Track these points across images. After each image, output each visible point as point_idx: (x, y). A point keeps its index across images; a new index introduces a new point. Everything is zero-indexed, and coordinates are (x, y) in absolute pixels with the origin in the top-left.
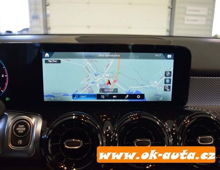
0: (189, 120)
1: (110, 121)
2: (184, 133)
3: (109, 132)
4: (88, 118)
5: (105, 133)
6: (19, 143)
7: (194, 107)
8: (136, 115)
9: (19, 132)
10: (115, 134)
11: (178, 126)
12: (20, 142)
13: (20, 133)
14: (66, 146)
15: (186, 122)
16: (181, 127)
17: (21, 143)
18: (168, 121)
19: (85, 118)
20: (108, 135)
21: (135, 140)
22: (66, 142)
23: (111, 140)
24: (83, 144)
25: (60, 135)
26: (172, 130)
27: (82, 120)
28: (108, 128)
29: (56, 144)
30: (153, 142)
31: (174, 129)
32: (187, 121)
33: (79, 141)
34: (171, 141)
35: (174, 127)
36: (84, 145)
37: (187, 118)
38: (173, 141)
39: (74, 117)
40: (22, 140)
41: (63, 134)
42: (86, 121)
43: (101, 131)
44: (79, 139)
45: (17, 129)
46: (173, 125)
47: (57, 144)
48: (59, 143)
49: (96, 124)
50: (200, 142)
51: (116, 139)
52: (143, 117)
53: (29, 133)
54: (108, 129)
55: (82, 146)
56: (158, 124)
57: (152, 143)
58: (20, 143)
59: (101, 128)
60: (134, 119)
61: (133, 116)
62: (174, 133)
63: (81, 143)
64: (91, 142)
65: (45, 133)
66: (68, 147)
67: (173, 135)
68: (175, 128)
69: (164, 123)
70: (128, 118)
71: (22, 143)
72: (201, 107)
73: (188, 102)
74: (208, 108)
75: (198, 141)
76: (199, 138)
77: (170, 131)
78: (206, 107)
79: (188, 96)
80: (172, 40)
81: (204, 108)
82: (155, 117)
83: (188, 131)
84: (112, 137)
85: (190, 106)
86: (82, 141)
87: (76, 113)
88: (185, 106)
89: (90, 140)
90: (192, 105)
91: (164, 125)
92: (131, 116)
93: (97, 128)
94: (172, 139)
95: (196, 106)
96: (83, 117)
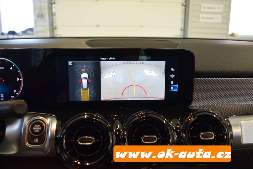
0: (193, 117)
1: (119, 121)
2: (187, 131)
3: (118, 130)
5: (114, 131)
7: (199, 106)
9: (35, 131)
10: (124, 132)
11: (182, 124)
14: (80, 143)
15: (190, 120)
16: (184, 124)
18: (173, 119)
19: (96, 117)
20: (118, 133)
21: (143, 136)
22: (79, 140)
23: (121, 138)
24: (94, 140)
25: (73, 133)
26: (176, 128)
27: (94, 118)
28: (118, 126)
29: (70, 141)
30: (159, 139)
31: (178, 127)
32: (190, 118)
33: (91, 137)
35: (178, 125)
36: (96, 142)
37: (190, 116)
39: (86, 116)
40: (38, 139)
41: (76, 133)
42: (97, 120)
43: (111, 129)
44: (91, 136)
45: (33, 128)
46: (177, 123)
47: (71, 141)
48: (73, 141)
49: (108, 123)
50: (202, 137)
51: (125, 137)
52: (150, 115)
53: (45, 132)
55: (94, 143)
56: (164, 122)
57: (158, 139)
58: (36, 141)
59: (111, 127)
60: (142, 117)
61: (141, 114)
62: (178, 131)
63: (93, 140)
64: (103, 139)
65: (59, 132)
66: (81, 144)
69: (170, 122)
70: (136, 117)
71: (38, 142)
72: (206, 107)
73: (194, 102)
74: (213, 107)
75: (200, 137)
76: (201, 134)
77: (174, 128)
78: (211, 107)
79: (193, 97)
80: (179, 43)
81: (209, 107)
82: (162, 116)
83: (192, 128)
84: (121, 135)
85: (195, 106)
86: (94, 138)
87: (88, 113)
88: (191, 106)
89: (101, 137)
90: (198, 105)
91: (170, 123)
92: (139, 114)
93: (108, 127)
94: (177, 136)
95: (202, 106)
96: (94, 116)
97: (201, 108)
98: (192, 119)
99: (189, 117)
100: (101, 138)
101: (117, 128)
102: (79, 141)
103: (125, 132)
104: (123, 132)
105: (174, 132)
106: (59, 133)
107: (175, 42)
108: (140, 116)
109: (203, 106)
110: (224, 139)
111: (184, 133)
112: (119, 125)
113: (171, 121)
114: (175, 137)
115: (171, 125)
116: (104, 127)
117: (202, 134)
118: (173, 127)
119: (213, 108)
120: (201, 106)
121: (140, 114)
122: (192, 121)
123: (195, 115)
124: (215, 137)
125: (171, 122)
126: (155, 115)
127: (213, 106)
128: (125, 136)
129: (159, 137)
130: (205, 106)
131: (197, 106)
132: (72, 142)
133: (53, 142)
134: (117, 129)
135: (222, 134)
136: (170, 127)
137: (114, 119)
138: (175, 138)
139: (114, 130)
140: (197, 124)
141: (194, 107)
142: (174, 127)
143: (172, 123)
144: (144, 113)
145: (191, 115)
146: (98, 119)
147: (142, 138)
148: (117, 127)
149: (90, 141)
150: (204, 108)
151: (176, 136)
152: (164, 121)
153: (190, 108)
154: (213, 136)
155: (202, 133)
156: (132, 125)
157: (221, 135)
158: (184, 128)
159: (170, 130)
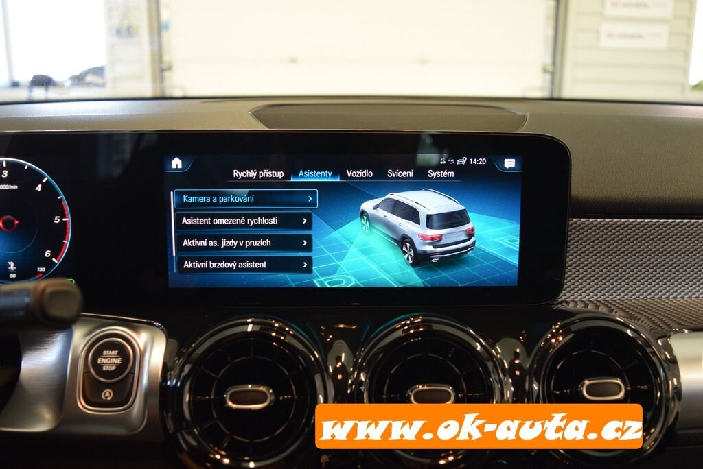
0: (561, 334)
1: (346, 342)
2: (543, 373)
3: (343, 370)
4: (288, 332)
5: (331, 371)
6: (104, 398)
8: (419, 322)
9: (104, 369)
10: (359, 375)
11: (529, 354)
12: (108, 394)
13: (107, 371)
14: (230, 404)
15: (553, 341)
16: (536, 355)
17: (109, 398)
18: (505, 340)
19: (280, 331)
20: (340, 377)
21: (413, 388)
22: (229, 394)
23: (349, 391)
24: (273, 398)
25: (213, 375)
26: (512, 364)
27: (274, 334)
28: (341, 357)
29: (203, 398)
30: (459, 395)
31: (517, 362)
32: (554, 336)
33: (262, 388)
34: (508, 394)
35: (516, 356)
36: (277, 400)
37: (556, 329)
38: (514, 394)
40: (112, 390)
41: (220, 375)
42: (282, 338)
43: (322, 364)
44: (264, 385)
45: (99, 360)
46: (516, 352)
47: (207, 398)
48: (212, 397)
49: (311, 347)
50: (587, 393)
51: (362, 388)
52: (435, 327)
53: (132, 372)
54: (341, 361)
55: (272, 404)
56: (479, 348)
57: (456, 397)
58: (107, 397)
59: (323, 360)
60: (412, 331)
61: (412, 323)
62: (518, 373)
63: (269, 396)
64: (297, 394)
65: (172, 372)
66: (235, 406)
67: (513, 376)
68: (520, 357)
69: (493, 347)
70: (396, 330)
71: (111, 399)
72: (603, 304)
73: (568, 289)
74: (625, 305)
75: (581, 391)
76: (584, 384)
77: (507, 367)
78: (619, 303)
79: (565, 273)
80: (528, 114)
81: (614, 305)
82: (471, 331)
83: (558, 367)
84: (350, 382)
85: (573, 301)
86: (271, 391)
87: (255, 318)
88: (560, 300)
89: (293, 387)
90: (579, 297)
91: (493, 352)
92: (403, 323)
93: (313, 359)
94: (512, 389)
95: (592, 302)
96: (275, 326)
97: (591, 307)
98: (561, 339)
99: (552, 333)
100: (292, 389)
101: (340, 364)
102: (228, 399)
103: (362, 375)
104: (356, 373)
105: (505, 376)
106: (170, 375)
107: (518, 109)
108: (406, 328)
109: (596, 300)
110: (654, 400)
111: (535, 382)
112: (343, 355)
113: (497, 344)
114: (508, 392)
115: (496, 357)
116: (300, 358)
117: (587, 382)
118: (503, 363)
119: (625, 307)
120: (588, 300)
121: (408, 322)
122: (561, 344)
123: (570, 328)
124: (626, 392)
125: (498, 348)
126: (450, 327)
127: (626, 303)
128: (362, 386)
129: (462, 392)
130: (602, 302)
131: (576, 302)
132: (210, 399)
133: (155, 401)
134: (338, 366)
135: (647, 384)
136: (494, 362)
137: (331, 337)
138: (508, 396)
139: (330, 367)
140: (574, 354)
141: (568, 303)
142: (505, 361)
143: (500, 352)
144: (419, 320)
145: (557, 327)
146: (285, 337)
147: (411, 392)
148: (339, 359)
149: (261, 398)
150: (599, 306)
151: (510, 390)
152: (478, 344)
153: (555, 308)
154: (620, 390)
155: (589, 381)
156: (381, 355)
157: (645, 387)
158: (535, 366)
159: (495, 370)
